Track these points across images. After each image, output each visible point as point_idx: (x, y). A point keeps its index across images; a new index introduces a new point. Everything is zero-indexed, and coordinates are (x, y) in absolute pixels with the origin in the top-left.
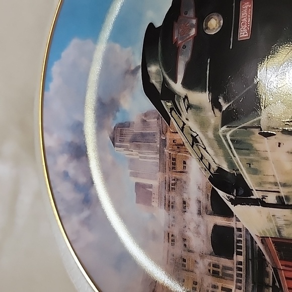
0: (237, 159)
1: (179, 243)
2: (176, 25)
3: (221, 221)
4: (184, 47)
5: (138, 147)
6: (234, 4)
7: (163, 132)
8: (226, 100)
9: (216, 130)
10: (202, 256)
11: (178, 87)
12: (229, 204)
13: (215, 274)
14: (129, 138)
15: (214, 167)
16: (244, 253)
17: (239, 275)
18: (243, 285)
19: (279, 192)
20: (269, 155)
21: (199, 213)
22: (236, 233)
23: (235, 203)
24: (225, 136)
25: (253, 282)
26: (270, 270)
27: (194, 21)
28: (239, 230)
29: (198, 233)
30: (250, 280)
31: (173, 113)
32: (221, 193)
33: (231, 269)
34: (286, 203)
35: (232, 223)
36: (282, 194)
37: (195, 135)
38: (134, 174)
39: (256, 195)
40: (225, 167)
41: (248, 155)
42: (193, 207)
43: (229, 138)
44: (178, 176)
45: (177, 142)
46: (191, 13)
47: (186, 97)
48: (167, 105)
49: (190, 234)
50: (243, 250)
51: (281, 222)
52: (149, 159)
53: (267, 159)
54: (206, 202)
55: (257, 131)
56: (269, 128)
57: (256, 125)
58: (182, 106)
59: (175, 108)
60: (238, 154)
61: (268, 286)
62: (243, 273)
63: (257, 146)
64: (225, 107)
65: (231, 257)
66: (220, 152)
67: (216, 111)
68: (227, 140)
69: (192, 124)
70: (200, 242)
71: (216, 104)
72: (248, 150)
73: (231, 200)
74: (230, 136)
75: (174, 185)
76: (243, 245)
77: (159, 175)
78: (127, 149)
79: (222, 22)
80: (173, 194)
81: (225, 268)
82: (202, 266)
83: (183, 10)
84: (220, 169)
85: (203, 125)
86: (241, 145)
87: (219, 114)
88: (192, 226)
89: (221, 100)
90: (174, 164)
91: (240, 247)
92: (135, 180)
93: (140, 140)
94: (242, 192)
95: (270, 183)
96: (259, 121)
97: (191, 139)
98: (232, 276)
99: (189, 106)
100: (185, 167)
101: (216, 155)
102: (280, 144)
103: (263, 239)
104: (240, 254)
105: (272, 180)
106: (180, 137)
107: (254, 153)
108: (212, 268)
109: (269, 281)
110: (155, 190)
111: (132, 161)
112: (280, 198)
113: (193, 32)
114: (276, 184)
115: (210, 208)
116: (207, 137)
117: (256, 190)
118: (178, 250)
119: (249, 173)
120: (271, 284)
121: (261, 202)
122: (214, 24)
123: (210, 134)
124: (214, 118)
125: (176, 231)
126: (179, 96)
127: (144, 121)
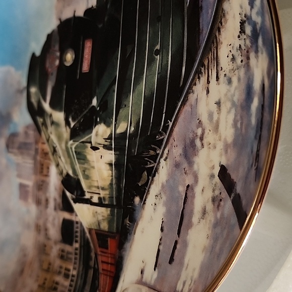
0: (78, 166)
1: (43, 232)
3: (67, 215)
4: (52, 74)
5: (22, 154)
6: (81, 43)
7: (37, 142)
8: (74, 120)
9: (67, 143)
10: (56, 243)
11: (46, 106)
12: (72, 202)
13: (62, 257)
14: (16, 145)
15: (65, 172)
16: (79, 241)
17: (76, 259)
18: (77, 266)
19: (99, 194)
20: (95, 164)
21: (55, 209)
22: (75, 225)
23: (75, 202)
24: (71, 148)
25: (83, 264)
26: (93, 255)
27: (58, 54)
28: (77, 223)
29: (54, 225)
30: (82, 263)
31: (44, 128)
32: (68, 194)
33: (71, 253)
34: (103, 203)
35: (73, 218)
36: (102, 196)
37: (55, 146)
38: (19, 176)
39: (87, 196)
40: (71, 173)
41: (84, 164)
42: (52, 204)
43: (74, 150)
44: (44, 178)
45: (45, 151)
46: (57, 47)
47: (51, 116)
48: (40, 120)
49: (49, 225)
50: (78, 239)
51: (100, 218)
52: (28, 163)
53: (93, 167)
54: (59, 200)
55: (89, 145)
56: (96, 143)
57: (89, 140)
58: (48, 122)
59: (44, 124)
60: (79, 163)
61: (90, 267)
62: (78, 256)
63: (89, 157)
64: (72, 124)
65: (71, 244)
66: (68, 160)
67: (68, 128)
68: (72, 152)
69: (53, 137)
70: (54, 232)
71: (67, 123)
72: (84, 160)
73: (73, 199)
74: (75, 148)
75: (41, 186)
76: (78, 234)
77: (33, 177)
78: (15, 154)
79: (74, 56)
80: (41, 193)
81: (69, 253)
82: (55, 251)
83: (53, 44)
84: (68, 175)
85: (60, 137)
86: (81, 157)
87: (69, 130)
88: (51, 219)
89: (70, 120)
90: (42, 169)
91: (77, 237)
92: (19, 181)
93: (23, 148)
94: (79, 193)
95: (95, 187)
96: (91, 138)
97: (52, 149)
98: (71, 259)
99: (53, 123)
100: (48, 172)
101: (66, 162)
102: (101, 156)
103: (90, 230)
104: (76, 242)
105: (96, 184)
106: (47, 147)
107: (87, 163)
108: (61, 253)
109: (92, 263)
110: (30, 189)
111: (18, 165)
112: (100, 199)
113: (57, 62)
114: (98, 188)
115: (61, 205)
116: (61, 147)
117: (88, 192)
118: (42, 238)
119: (84, 178)
120: (93, 266)
121: (89, 202)
122: (70, 57)
123: (63, 146)
124: (66, 132)
125: (41, 223)
126: (47, 114)
127: (26, 133)
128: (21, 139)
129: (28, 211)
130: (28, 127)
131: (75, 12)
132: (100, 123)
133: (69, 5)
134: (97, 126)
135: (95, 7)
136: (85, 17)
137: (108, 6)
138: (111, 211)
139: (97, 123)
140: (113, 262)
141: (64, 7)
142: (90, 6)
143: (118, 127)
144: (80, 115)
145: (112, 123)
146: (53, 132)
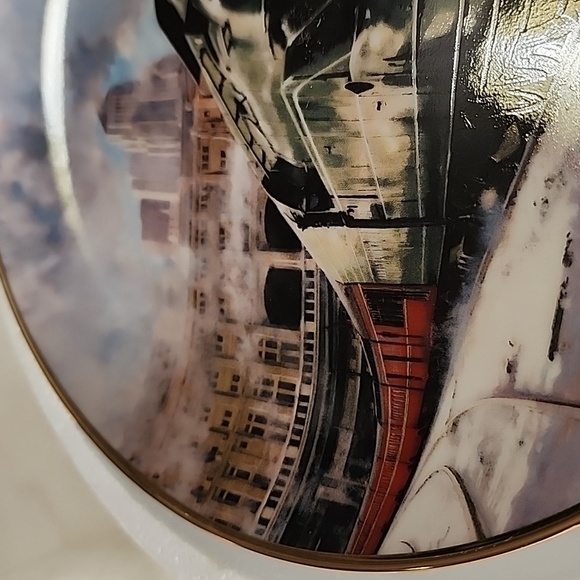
0: (309, 139)
1: (212, 308)
3: (281, 260)
5: (146, 131)
7: (187, 98)
8: (294, 26)
9: (276, 85)
10: (249, 328)
11: (214, 6)
12: (294, 226)
13: (269, 359)
14: (130, 113)
15: (272, 158)
16: (317, 317)
17: (308, 358)
18: (313, 376)
19: (375, 197)
20: (362, 127)
21: (246, 249)
22: (305, 280)
23: (303, 223)
24: (290, 97)
25: (331, 370)
26: (359, 345)
28: (310, 274)
29: (243, 286)
30: (326, 367)
31: (206, 58)
32: (282, 208)
33: (295, 348)
34: (387, 217)
35: (300, 263)
36: (382, 200)
37: (240, 98)
38: (140, 184)
39: (339, 206)
40: (289, 157)
41: (328, 129)
42: (236, 238)
43: (296, 99)
44: (211, 181)
45: (212, 115)
47: (227, 25)
48: (196, 43)
49: (230, 290)
50: (315, 312)
51: (378, 254)
52: (164, 151)
53: (357, 135)
54: (258, 227)
55: (342, 82)
56: (362, 73)
57: (341, 69)
58: (221, 43)
59: (210, 50)
60: (311, 129)
61: (354, 374)
62: (314, 353)
63: (342, 111)
64: (291, 38)
65: (294, 326)
66: (282, 128)
67: (277, 48)
68: (293, 105)
69: (237, 79)
70: (246, 303)
71: (276, 36)
72: (327, 119)
73: (298, 219)
74: (300, 95)
75: (205, 200)
76: (315, 301)
77: (181, 182)
78: (127, 135)
80: (203, 216)
81: (287, 347)
82: (248, 347)
84: (281, 161)
85: (254, 76)
86: (319, 113)
87: (280, 53)
88: (234, 274)
89: (285, 27)
90: (206, 158)
91: (311, 306)
92: (139, 195)
93: (149, 117)
94: (315, 201)
95: (363, 181)
96: (347, 61)
97: (233, 108)
98: (296, 360)
99: (232, 43)
100: (223, 163)
101: (275, 134)
102: (379, 104)
103: (349, 288)
104: (310, 318)
105: (364, 174)
106: (217, 105)
107: (337, 126)
108: (264, 349)
109: (356, 365)
110: (173, 212)
111: (135, 158)
112: (376, 208)
114: (371, 182)
115: (263, 238)
116: (260, 100)
117: (339, 197)
118: (211, 322)
119: (327, 165)
120: (359, 372)
121: (346, 220)
123: (266, 94)
124: (272, 61)
125: (207, 286)
126: (216, 25)
127: (156, 79)
128: (142, 96)
129: (170, 263)
130: (160, 65)
132: (373, 22)
134: (365, 33)
138: (409, 234)
139: (363, 24)
140: (418, 355)
143: (429, 23)
144: (312, 13)
145: (410, 15)
146: (235, 68)
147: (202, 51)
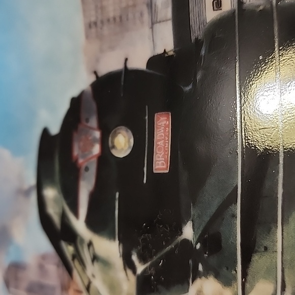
2: (75, 136)
4: (87, 169)
6: (147, 117)
7: (64, 288)
8: (143, 259)
11: (79, 225)
14: (24, 284)
27: (97, 134)
31: (77, 263)
46: (94, 122)
47: (90, 244)
48: (69, 250)
58: (87, 256)
59: (77, 256)
64: (140, 268)
67: (130, 272)
71: (128, 264)
79: (132, 141)
83: (83, 116)
87: (133, 279)
89: (134, 258)
99: (95, 258)
113: (97, 149)
122: (123, 143)
124: (126, 281)
126: (82, 241)
127: (41, 267)
128: (31, 275)
130: (44, 257)
131: (126, 60)
132: (206, 274)
133: (112, 48)
134: (199, 282)
135: (171, 53)
136: (148, 71)
137: (203, 52)
139: (196, 275)
141: (101, 51)
142: (160, 51)
144: (155, 254)
145: (235, 278)
146: (99, 276)
147: (74, 257)
